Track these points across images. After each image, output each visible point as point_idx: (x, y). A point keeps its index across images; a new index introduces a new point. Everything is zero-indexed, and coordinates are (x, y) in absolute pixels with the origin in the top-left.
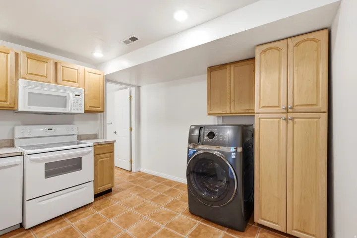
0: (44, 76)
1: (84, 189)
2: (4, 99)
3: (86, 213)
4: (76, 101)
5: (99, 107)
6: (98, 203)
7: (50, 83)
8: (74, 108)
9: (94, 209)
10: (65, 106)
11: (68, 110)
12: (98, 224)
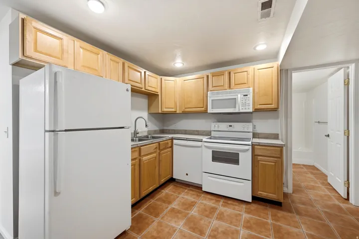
0: (222, 86)
1: (242, 184)
2: (202, 106)
3: (236, 207)
4: (244, 101)
5: (272, 104)
6: (254, 207)
7: (226, 89)
8: (243, 107)
9: (246, 208)
10: (235, 107)
11: (237, 111)
12: (231, 223)
